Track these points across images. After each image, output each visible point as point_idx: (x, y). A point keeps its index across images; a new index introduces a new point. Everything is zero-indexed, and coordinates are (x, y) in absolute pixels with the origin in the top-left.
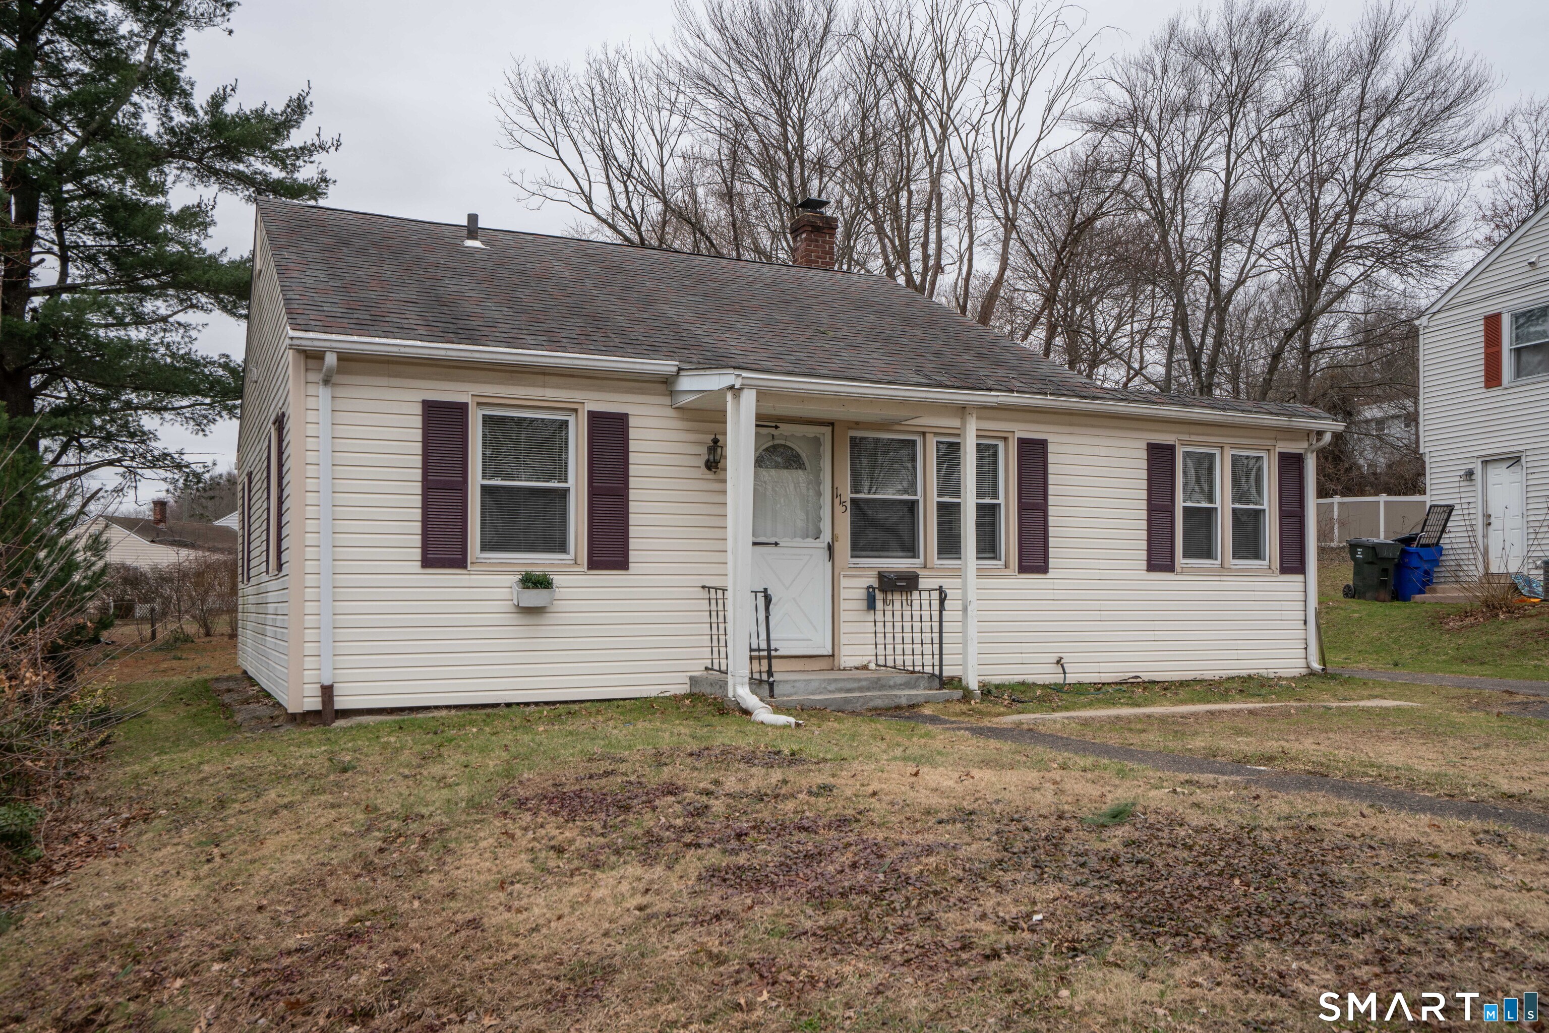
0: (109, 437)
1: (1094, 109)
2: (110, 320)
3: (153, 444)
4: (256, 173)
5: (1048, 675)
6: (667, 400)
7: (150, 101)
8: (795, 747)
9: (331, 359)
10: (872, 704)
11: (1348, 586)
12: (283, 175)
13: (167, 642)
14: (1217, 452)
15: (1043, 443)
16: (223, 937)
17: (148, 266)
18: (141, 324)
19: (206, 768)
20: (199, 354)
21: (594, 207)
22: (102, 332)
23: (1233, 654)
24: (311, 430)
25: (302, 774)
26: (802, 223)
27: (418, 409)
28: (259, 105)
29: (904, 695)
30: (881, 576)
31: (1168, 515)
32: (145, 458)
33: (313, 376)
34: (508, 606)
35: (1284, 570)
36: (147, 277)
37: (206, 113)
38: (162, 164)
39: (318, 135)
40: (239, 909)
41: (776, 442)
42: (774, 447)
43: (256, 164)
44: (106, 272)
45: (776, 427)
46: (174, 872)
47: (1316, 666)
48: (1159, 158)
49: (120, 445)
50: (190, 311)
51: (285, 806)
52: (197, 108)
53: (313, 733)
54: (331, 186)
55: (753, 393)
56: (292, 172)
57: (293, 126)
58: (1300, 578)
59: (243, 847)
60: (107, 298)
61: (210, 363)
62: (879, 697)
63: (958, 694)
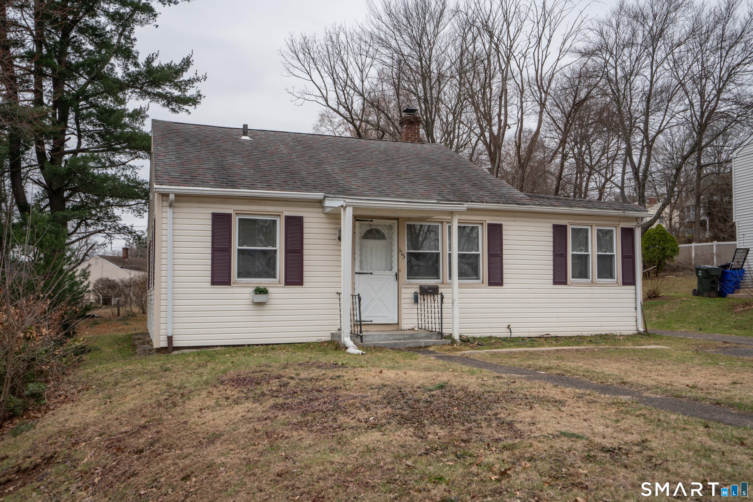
0: (99, 219)
1: (581, 45)
2: (99, 165)
3: (119, 222)
4: (167, 93)
5: (503, 333)
6: (321, 210)
7: (119, 62)
8: (344, 362)
9: (172, 197)
10: (407, 346)
11: (695, 289)
12: (180, 93)
13: (124, 316)
14: (589, 228)
15: (500, 226)
16: (101, 429)
17: (118, 139)
18: (113, 166)
19: (114, 370)
20: (140, 179)
21: (329, 103)
22: (95, 171)
23: (598, 324)
24: (164, 226)
25: (150, 372)
26: (404, 120)
27: (210, 217)
28: (169, 62)
29: (423, 342)
30: (421, 288)
31: (564, 258)
32: (115, 229)
33: (166, 204)
34: (249, 302)
35: (624, 284)
36: (116, 144)
37: (144, 66)
38: (125, 89)
39: (196, 74)
40: (110, 419)
41: (372, 227)
42: (371, 230)
43: (168, 89)
44: (98, 142)
45: (372, 221)
46: (91, 408)
47: (641, 329)
48: (616, 69)
49: (104, 223)
50: (136, 159)
51: (139, 384)
52: (140, 64)
53: (163, 357)
54: (203, 99)
55: (351, 209)
56: (184, 92)
57: (184, 71)
58: (633, 287)
59: (119, 399)
60: (98, 155)
61: (145, 183)
62: (411, 342)
63: (449, 341)
